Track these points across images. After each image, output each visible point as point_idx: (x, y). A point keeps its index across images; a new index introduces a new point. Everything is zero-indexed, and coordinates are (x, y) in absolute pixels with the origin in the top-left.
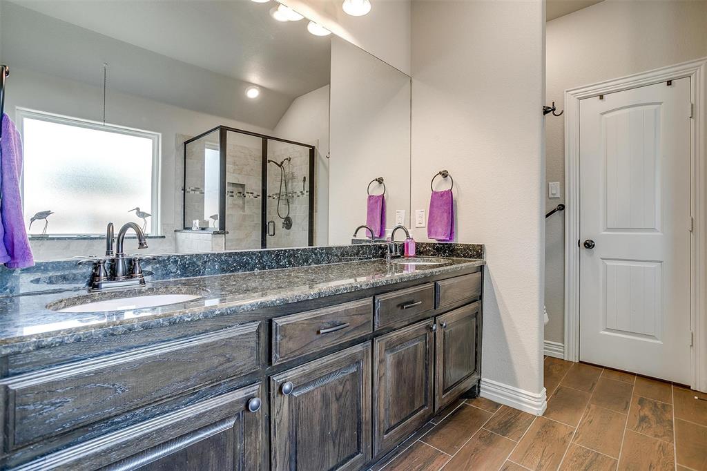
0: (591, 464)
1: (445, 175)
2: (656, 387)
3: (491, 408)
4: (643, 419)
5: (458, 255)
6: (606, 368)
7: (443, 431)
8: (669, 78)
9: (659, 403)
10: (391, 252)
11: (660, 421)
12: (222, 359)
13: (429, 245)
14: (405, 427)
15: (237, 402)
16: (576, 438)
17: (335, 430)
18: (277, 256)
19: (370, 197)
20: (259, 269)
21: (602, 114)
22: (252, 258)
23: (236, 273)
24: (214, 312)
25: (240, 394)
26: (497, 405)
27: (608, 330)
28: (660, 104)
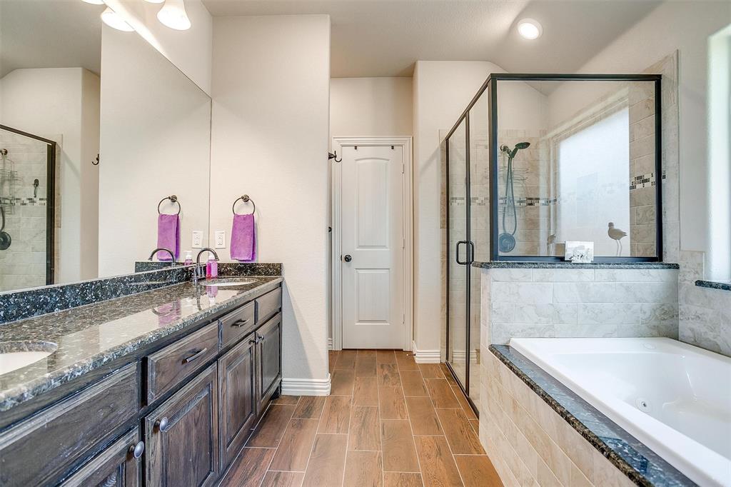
0: (366, 415)
1: (246, 199)
2: (387, 355)
3: (292, 402)
4: (385, 377)
5: (260, 274)
6: (359, 350)
7: (262, 432)
8: (393, 144)
9: (390, 364)
10: (197, 275)
11: (393, 375)
12: (107, 411)
13: (230, 265)
14: (240, 436)
15: (120, 454)
16: (354, 402)
17: (194, 456)
18: (82, 289)
19: (162, 217)
20: (61, 308)
21: (357, 160)
22: (51, 296)
23: (30, 318)
24: (102, 360)
25: (121, 445)
26: (297, 397)
27: (360, 321)
28: (388, 160)
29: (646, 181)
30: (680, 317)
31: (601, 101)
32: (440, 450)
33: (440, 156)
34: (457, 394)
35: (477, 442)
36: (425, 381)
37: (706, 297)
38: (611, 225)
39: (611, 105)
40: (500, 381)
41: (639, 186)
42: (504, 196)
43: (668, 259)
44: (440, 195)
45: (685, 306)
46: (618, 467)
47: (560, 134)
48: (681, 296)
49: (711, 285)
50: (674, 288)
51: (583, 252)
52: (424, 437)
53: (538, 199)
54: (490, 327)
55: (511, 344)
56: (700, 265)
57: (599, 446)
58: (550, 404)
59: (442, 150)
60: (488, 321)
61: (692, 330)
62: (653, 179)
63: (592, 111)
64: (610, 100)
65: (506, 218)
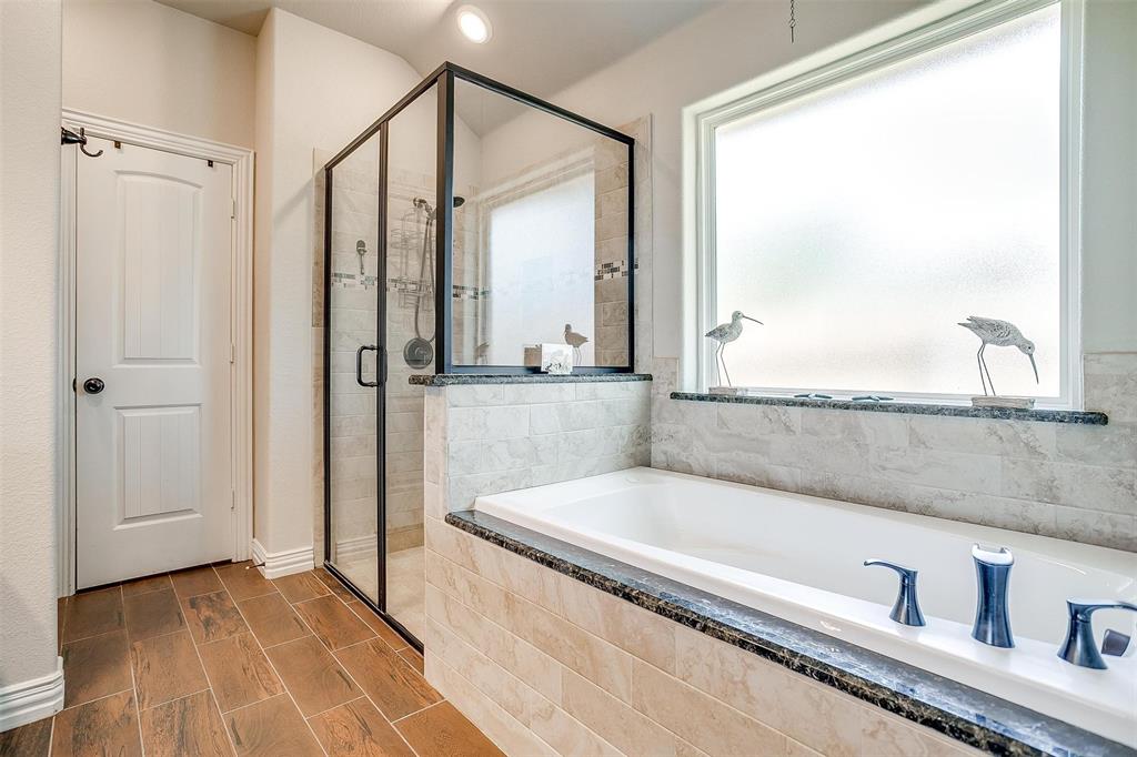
0: (183, 718)
2: (200, 578)
4: (208, 623)
6: (124, 583)
8: (209, 155)
9: (212, 595)
11: (224, 614)
16: (141, 702)
21: (119, 172)
27: (127, 520)
28: (200, 187)
29: (616, 270)
30: (653, 439)
31: (560, 158)
32: (365, 725)
33: (314, 198)
34: (360, 614)
35: (423, 685)
36: (297, 608)
37: (680, 411)
38: (568, 327)
39: (573, 165)
40: (475, 569)
41: (607, 276)
42: (417, 278)
43: (640, 369)
44: (312, 265)
45: (658, 425)
46: (722, 638)
47: (499, 196)
48: (654, 414)
49: (687, 397)
50: (648, 402)
51: (561, 359)
52: (327, 713)
53: (463, 288)
54: (445, 484)
55: (477, 508)
56: (674, 373)
57: (688, 619)
58: (591, 582)
59: (318, 186)
60: (441, 475)
61: (665, 453)
62: (625, 268)
63: (546, 169)
64: (572, 158)
65: (420, 315)
